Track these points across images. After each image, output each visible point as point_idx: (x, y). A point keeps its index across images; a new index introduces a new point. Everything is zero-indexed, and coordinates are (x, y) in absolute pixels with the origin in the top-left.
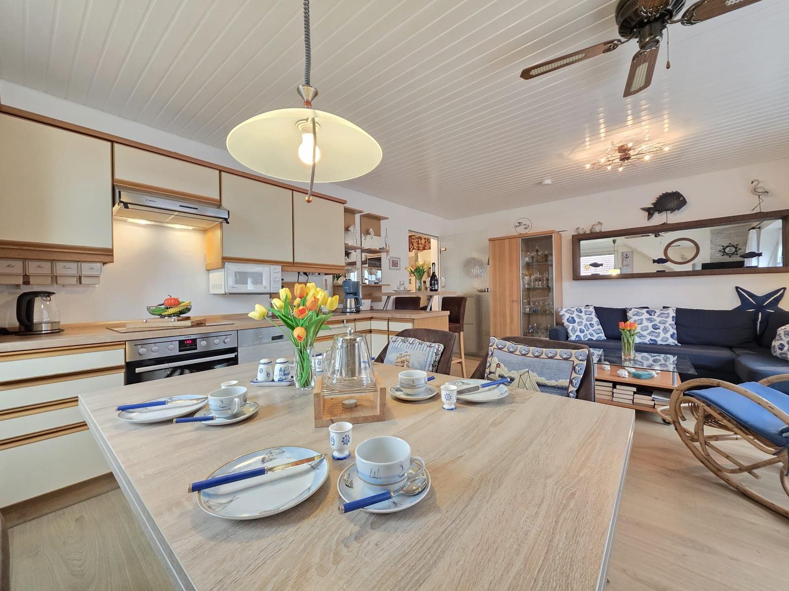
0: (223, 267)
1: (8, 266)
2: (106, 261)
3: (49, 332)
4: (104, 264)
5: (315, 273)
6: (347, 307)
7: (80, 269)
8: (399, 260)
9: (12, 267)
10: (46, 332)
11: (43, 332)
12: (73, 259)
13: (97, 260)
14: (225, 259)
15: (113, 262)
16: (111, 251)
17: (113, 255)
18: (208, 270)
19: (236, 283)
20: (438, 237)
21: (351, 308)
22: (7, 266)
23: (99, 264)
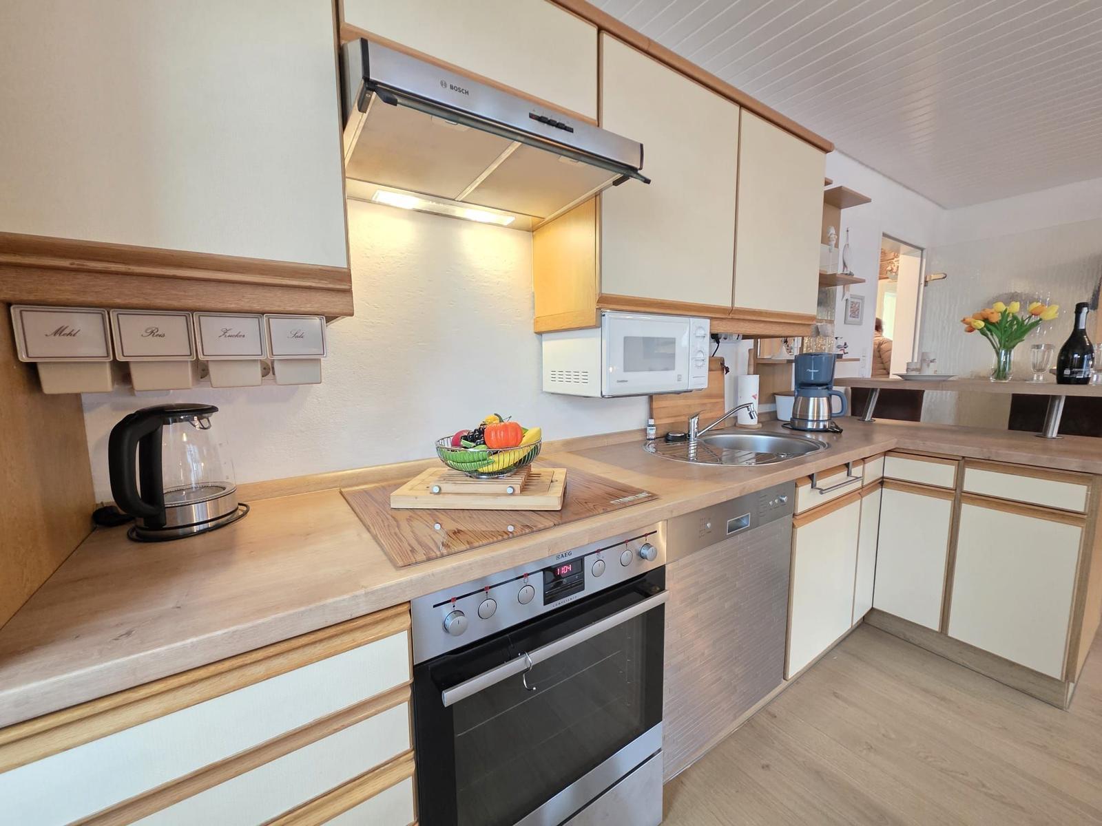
0: (599, 325)
1: (59, 332)
2: (336, 310)
3: (210, 525)
4: (330, 318)
5: (731, 335)
6: (808, 416)
7: (266, 338)
8: (860, 301)
9: (70, 334)
10: (202, 527)
11: (196, 529)
12: (245, 304)
13: (308, 308)
14: (605, 301)
15: (352, 315)
16: (344, 276)
17: (348, 292)
18: (540, 334)
19: (626, 370)
20: (922, 250)
21: (818, 421)
22: (55, 334)
23: (316, 321)
